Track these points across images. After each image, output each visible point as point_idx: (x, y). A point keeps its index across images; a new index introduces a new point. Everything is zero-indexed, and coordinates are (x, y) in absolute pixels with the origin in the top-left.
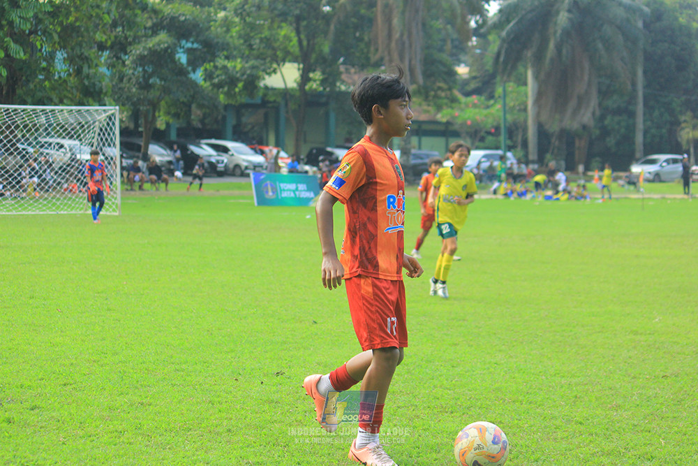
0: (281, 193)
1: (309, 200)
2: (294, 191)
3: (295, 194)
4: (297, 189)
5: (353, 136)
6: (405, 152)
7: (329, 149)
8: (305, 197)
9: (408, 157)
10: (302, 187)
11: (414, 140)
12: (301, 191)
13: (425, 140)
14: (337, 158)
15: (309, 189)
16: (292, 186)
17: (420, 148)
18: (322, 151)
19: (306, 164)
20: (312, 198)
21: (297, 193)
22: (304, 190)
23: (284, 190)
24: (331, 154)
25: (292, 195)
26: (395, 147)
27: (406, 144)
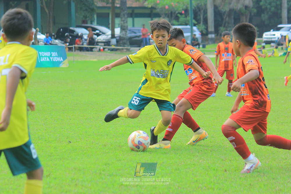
0: (40, 59)
1: (60, 62)
2: (49, 57)
3: (50, 59)
4: (51, 55)
5: (88, 19)
6: (123, 29)
7: (71, 28)
8: (56, 61)
9: (126, 32)
10: (54, 54)
11: (130, 20)
12: (54, 57)
13: (137, 20)
14: (78, 34)
15: (59, 56)
16: (48, 54)
17: (133, 26)
18: (66, 30)
19: (56, 39)
20: (62, 61)
21: (51, 58)
22: (56, 56)
23: (42, 57)
24: (73, 31)
25: (48, 59)
26: (116, 25)
27: (124, 23)
